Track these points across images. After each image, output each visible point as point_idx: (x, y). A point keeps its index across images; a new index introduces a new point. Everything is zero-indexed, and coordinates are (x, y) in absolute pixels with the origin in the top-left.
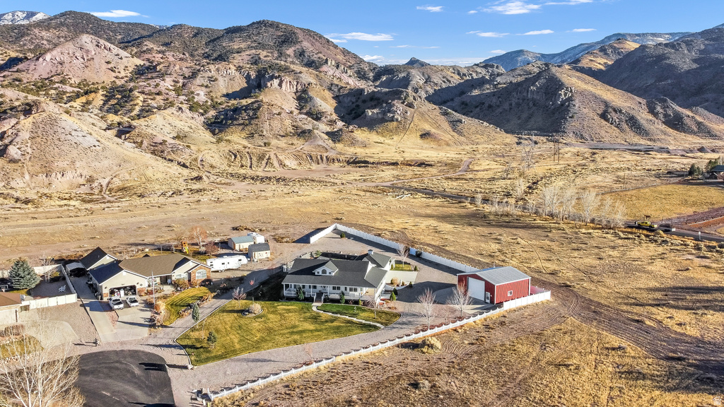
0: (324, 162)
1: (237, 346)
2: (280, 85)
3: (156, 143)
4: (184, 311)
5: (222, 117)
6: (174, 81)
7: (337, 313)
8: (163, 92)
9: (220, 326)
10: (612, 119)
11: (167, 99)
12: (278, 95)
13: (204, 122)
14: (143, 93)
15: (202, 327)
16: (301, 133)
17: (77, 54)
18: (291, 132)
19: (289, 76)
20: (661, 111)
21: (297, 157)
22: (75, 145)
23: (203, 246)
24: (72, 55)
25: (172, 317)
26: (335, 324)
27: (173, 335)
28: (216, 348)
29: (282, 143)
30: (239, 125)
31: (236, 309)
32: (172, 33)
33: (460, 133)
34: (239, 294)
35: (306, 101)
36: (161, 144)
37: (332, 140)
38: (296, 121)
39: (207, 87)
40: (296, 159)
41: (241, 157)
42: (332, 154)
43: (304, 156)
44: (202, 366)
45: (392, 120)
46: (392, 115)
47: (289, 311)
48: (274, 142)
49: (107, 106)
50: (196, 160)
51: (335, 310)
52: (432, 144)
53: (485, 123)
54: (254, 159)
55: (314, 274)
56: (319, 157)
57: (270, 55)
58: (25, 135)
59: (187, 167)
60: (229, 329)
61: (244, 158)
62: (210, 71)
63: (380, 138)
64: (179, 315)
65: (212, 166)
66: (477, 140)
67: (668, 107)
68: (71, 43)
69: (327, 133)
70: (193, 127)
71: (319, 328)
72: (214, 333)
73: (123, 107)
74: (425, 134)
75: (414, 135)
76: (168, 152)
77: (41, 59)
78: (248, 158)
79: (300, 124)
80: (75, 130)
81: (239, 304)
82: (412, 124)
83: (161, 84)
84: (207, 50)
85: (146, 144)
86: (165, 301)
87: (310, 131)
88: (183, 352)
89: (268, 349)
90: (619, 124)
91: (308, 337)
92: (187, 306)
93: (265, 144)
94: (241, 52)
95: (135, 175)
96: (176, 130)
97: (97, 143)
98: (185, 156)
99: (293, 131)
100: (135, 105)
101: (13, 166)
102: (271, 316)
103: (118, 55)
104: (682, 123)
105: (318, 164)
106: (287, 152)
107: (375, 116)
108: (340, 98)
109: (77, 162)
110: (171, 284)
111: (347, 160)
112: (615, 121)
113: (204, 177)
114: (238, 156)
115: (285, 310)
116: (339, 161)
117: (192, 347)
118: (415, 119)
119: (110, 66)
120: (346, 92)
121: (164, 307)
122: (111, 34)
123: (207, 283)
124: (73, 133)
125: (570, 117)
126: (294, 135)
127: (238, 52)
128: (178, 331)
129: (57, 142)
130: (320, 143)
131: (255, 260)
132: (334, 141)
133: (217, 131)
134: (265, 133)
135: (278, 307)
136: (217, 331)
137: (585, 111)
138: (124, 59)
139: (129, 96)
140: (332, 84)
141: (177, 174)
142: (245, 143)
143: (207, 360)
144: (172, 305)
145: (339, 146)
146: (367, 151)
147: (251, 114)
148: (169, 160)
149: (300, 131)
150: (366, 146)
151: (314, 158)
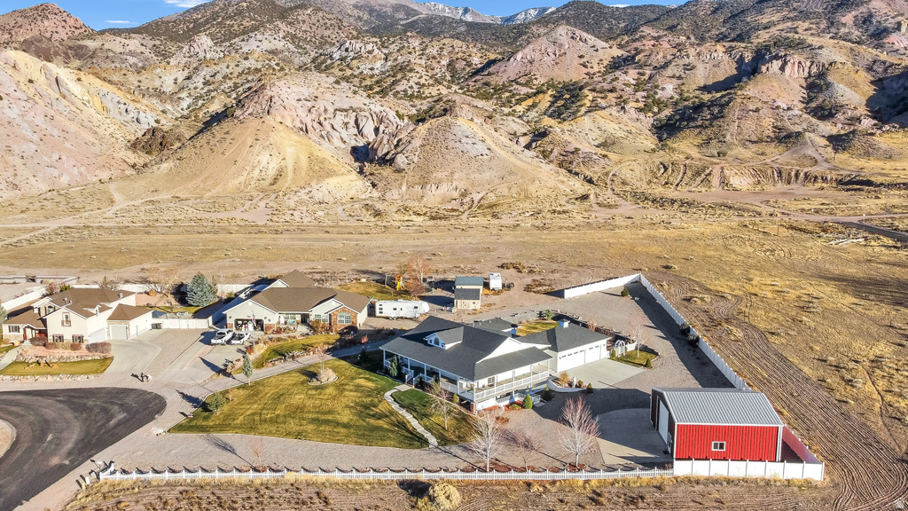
0: (799, 181)
2: (782, 69)
3: (567, 152)
5: (678, 117)
6: (639, 73)
7: (404, 407)
8: (618, 88)
11: (621, 97)
12: (775, 84)
13: (653, 124)
14: (593, 90)
16: (785, 137)
17: (549, 50)
18: (768, 137)
19: (800, 54)
22: (461, 154)
24: (543, 51)
30: (697, 127)
32: (684, 12)
35: (820, 90)
36: (572, 153)
37: (834, 149)
38: (782, 120)
39: (680, 78)
40: (754, 176)
41: (673, 170)
42: (819, 169)
43: (769, 172)
49: (552, 108)
50: (607, 174)
51: (407, 402)
54: (689, 173)
56: (793, 174)
57: (814, 26)
58: (417, 143)
59: (592, 183)
61: (675, 173)
62: (688, 56)
68: (545, 38)
69: (830, 137)
73: (568, 109)
76: (578, 163)
77: (512, 59)
78: (682, 171)
80: (467, 137)
83: (621, 78)
84: (723, 30)
85: (556, 153)
87: (798, 134)
93: (719, 154)
94: (769, 28)
95: (514, 190)
96: (604, 136)
97: (488, 152)
99: (771, 135)
100: (581, 106)
101: (397, 175)
103: (594, 46)
105: (789, 183)
106: (745, 164)
108: (885, 82)
109: (456, 174)
110: (309, 325)
111: (840, 178)
114: (670, 169)
119: (582, 60)
120: (897, 72)
122: (614, 22)
124: (464, 140)
126: (772, 141)
127: (766, 28)
129: (444, 150)
130: (810, 152)
132: (836, 150)
133: (665, 136)
134: (728, 138)
138: (601, 51)
139: (578, 95)
140: (875, 62)
141: (569, 190)
143: (189, 428)
145: (842, 157)
146: (887, 165)
147: (716, 111)
148: (576, 173)
149: (785, 134)
150: (890, 157)
151: (784, 174)
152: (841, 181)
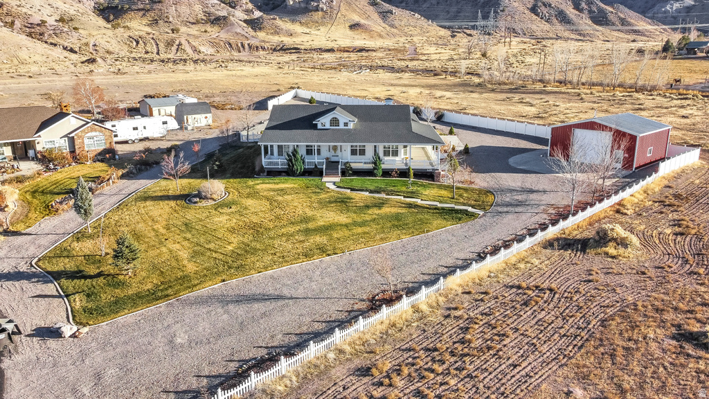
0: (246, 50)
1: (191, 267)
3: (31, 24)
4: (61, 203)
7: (378, 192)
9: (141, 226)
10: (542, 13)
13: (94, 7)
15: (100, 230)
16: (215, 19)
18: (202, 19)
20: (586, 7)
21: (213, 44)
23: (99, 113)
25: (33, 215)
26: (386, 210)
27: (32, 250)
28: (137, 276)
29: (194, 30)
30: (139, 10)
31: (171, 193)
33: (392, 26)
34: (176, 164)
36: (38, 25)
37: (252, 28)
38: (207, 7)
40: (213, 47)
41: (144, 43)
42: (254, 42)
43: (222, 43)
44: (104, 326)
45: (317, 9)
46: (316, 4)
47: (283, 192)
48: (183, 29)
50: (87, 44)
51: (372, 188)
52: (364, 35)
53: (416, 15)
54: (162, 46)
55: (315, 127)
56: (240, 45)
59: (76, 52)
60: (163, 231)
61: (148, 45)
63: (305, 29)
64: (49, 210)
65: (108, 52)
66: (410, 33)
67: (592, 3)
69: (245, 21)
70: (81, 11)
71: (359, 220)
72: (130, 239)
74: (354, 25)
75: (342, 26)
76: (50, 35)
78: (154, 44)
79: (212, 10)
81: (177, 185)
82: (339, 14)
85: (19, 26)
86: (21, 186)
87: (225, 18)
88: (51, 288)
89: (266, 268)
90: (549, 19)
91: (346, 239)
92: (67, 193)
93: (173, 30)
96: (59, 12)
98: (72, 40)
99: (204, 18)
102: (249, 202)
104: (607, 18)
105: (240, 52)
106: (200, 39)
107: (297, 6)
110: (35, 159)
111: (273, 47)
112: (545, 16)
113: (98, 59)
114: (141, 42)
115: (274, 190)
116: (263, 49)
117: (77, 275)
118: (342, 8)
121: (16, 196)
123: (108, 156)
125: (501, 11)
126: (207, 22)
128: (44, 241)
130: (239, 30)
131: (190, 128)
132: (255, 29)
133: (112, 17)
134: (171, 19)
135: (258, 187)
136: (137, 236)
137: (516, 4)
141: (62, 57)
142: (148, 29)
143: (117, 306)
144: (34, 192)
145: (261, 34)
146: (294, 39)
148: (52, 44)
149: (213, 17)
150: (291, 35)
151: (233, 46)
152: (275, 49)
